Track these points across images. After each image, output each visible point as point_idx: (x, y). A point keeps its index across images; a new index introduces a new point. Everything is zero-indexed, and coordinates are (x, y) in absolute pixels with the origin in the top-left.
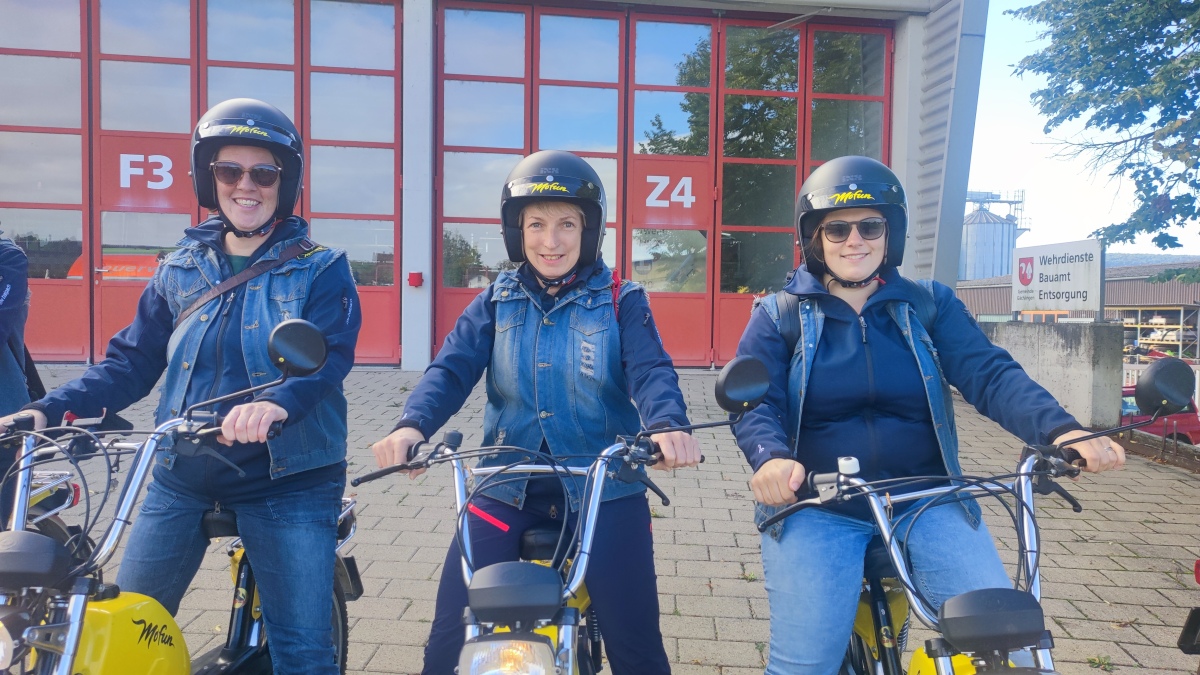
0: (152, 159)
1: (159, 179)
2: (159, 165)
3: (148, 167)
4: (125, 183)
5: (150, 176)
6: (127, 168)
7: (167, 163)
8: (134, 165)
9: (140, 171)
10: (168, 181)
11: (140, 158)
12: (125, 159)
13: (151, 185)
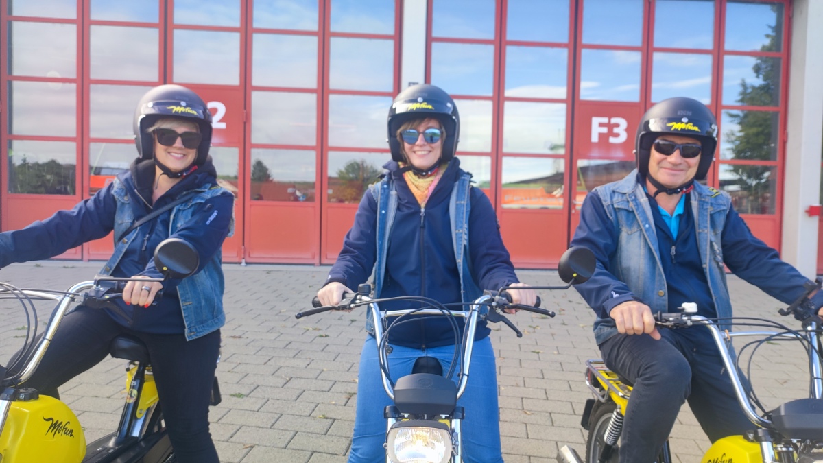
0: (614, 120)
1: (617, 135)
2: (617, 125)
3: (610, 126)
4: (595, 138)
5: (611, 133)
6: (597, 127)
7: (623, 123)
8: (601, 125)
9: (605, 130)
10: (623, 137)
11: (605, 120)
12: (596, 121)
13: (612, 140)
